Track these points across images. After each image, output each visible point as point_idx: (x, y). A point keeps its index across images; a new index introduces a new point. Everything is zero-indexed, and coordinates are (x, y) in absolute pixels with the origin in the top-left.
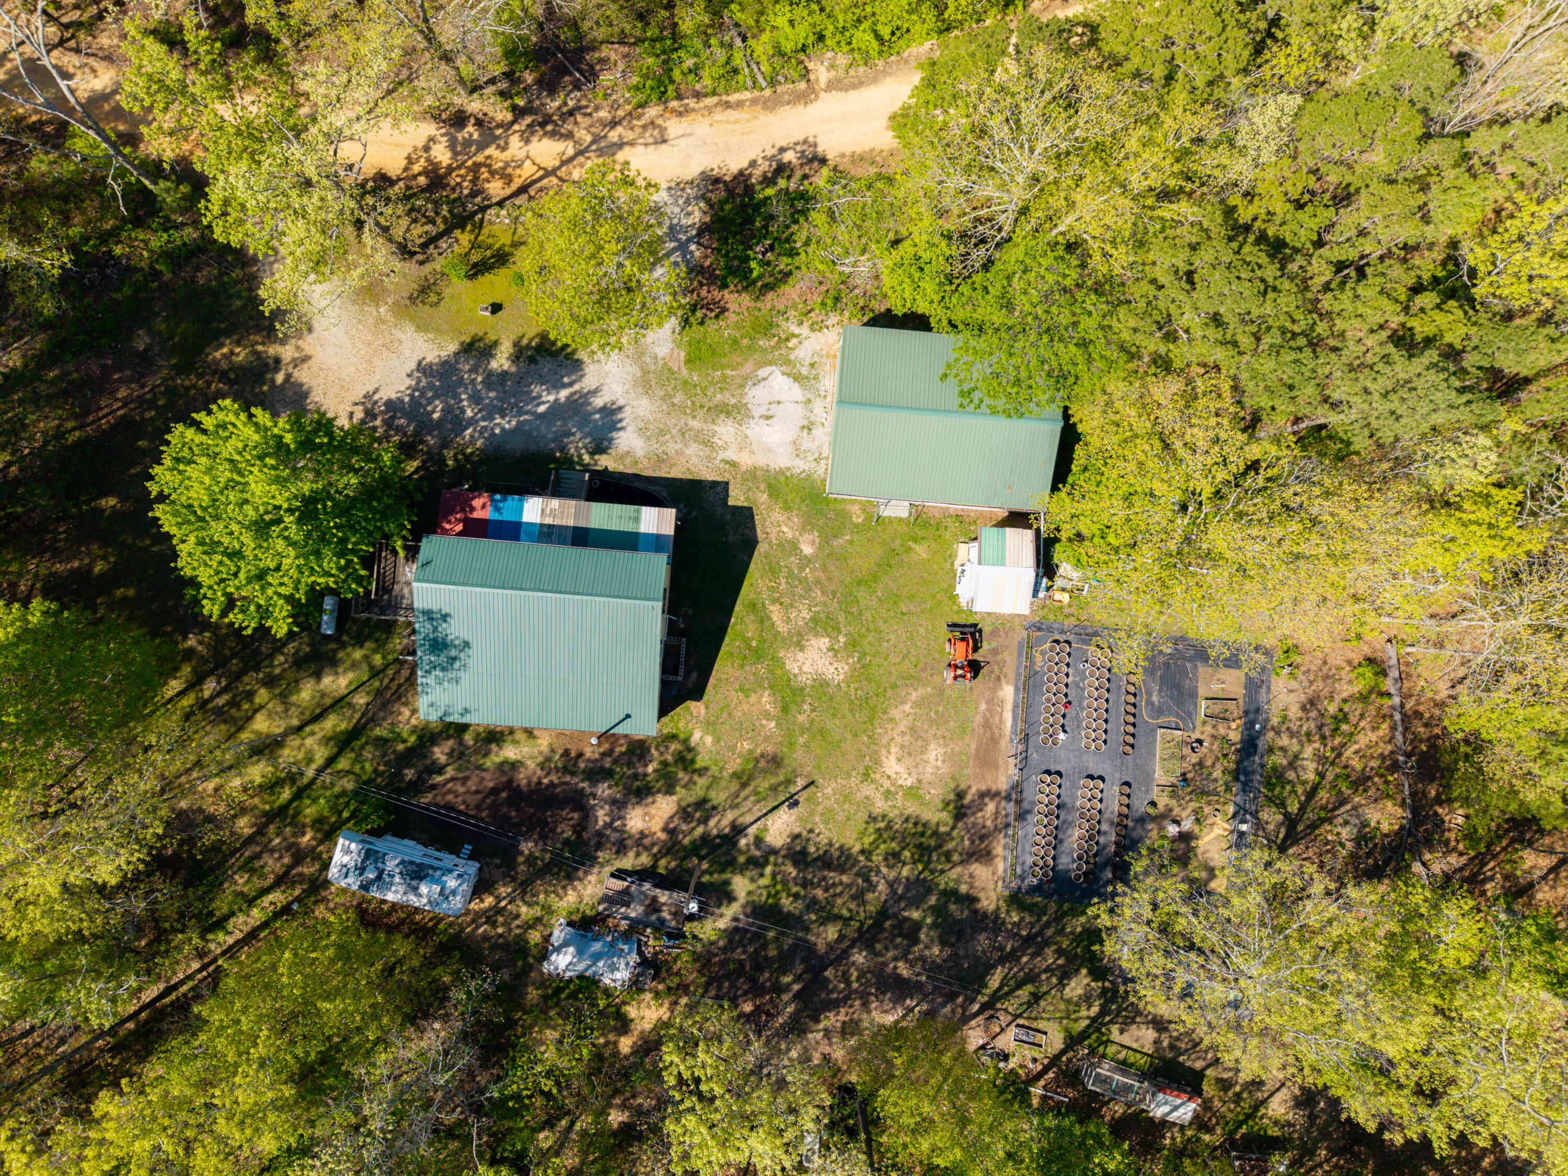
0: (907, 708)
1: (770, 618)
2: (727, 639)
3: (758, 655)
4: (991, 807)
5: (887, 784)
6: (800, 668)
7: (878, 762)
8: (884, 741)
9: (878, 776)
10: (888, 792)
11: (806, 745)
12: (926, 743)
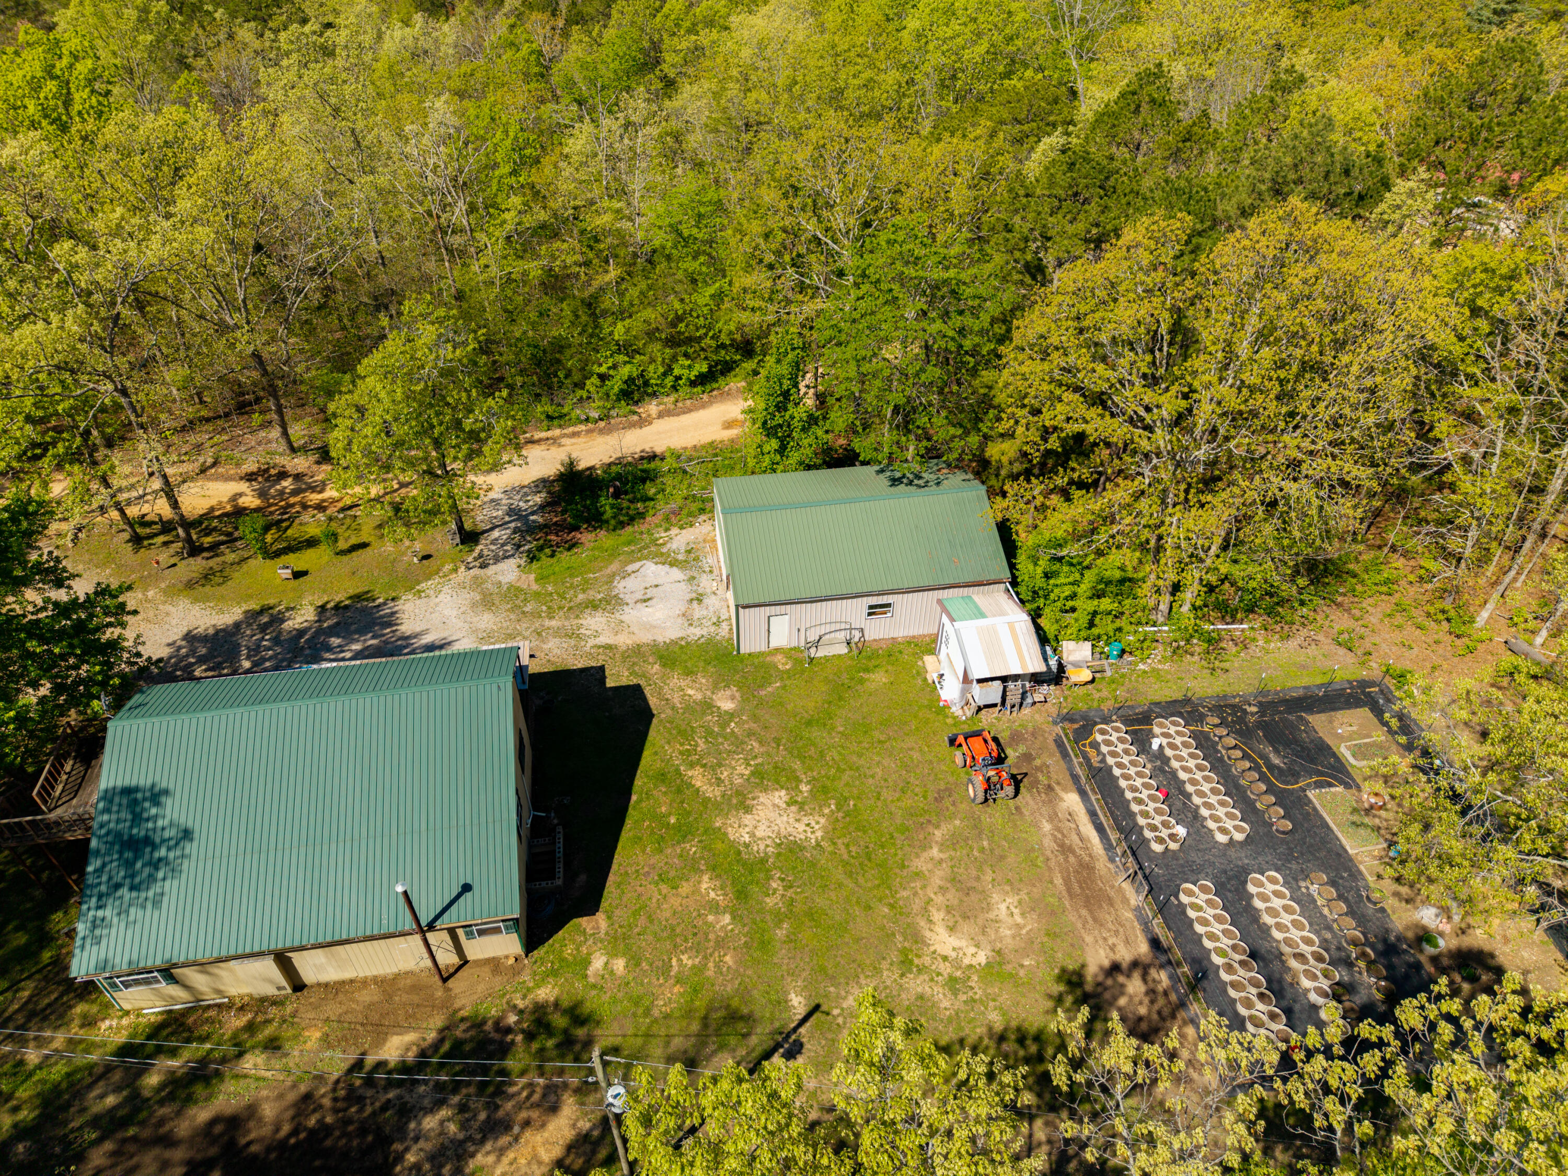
0: (935, 852)
1: (690, 785)
2: (629, 823)
3: (683, 832)
4: (1135, 986)
5: (946, 969)
6: (752, 835)
7: (918, 939)
8: (917, 905)
9: (927, 960)
10: (952, 980)
11: (790, 940)
12: (985, 895)
